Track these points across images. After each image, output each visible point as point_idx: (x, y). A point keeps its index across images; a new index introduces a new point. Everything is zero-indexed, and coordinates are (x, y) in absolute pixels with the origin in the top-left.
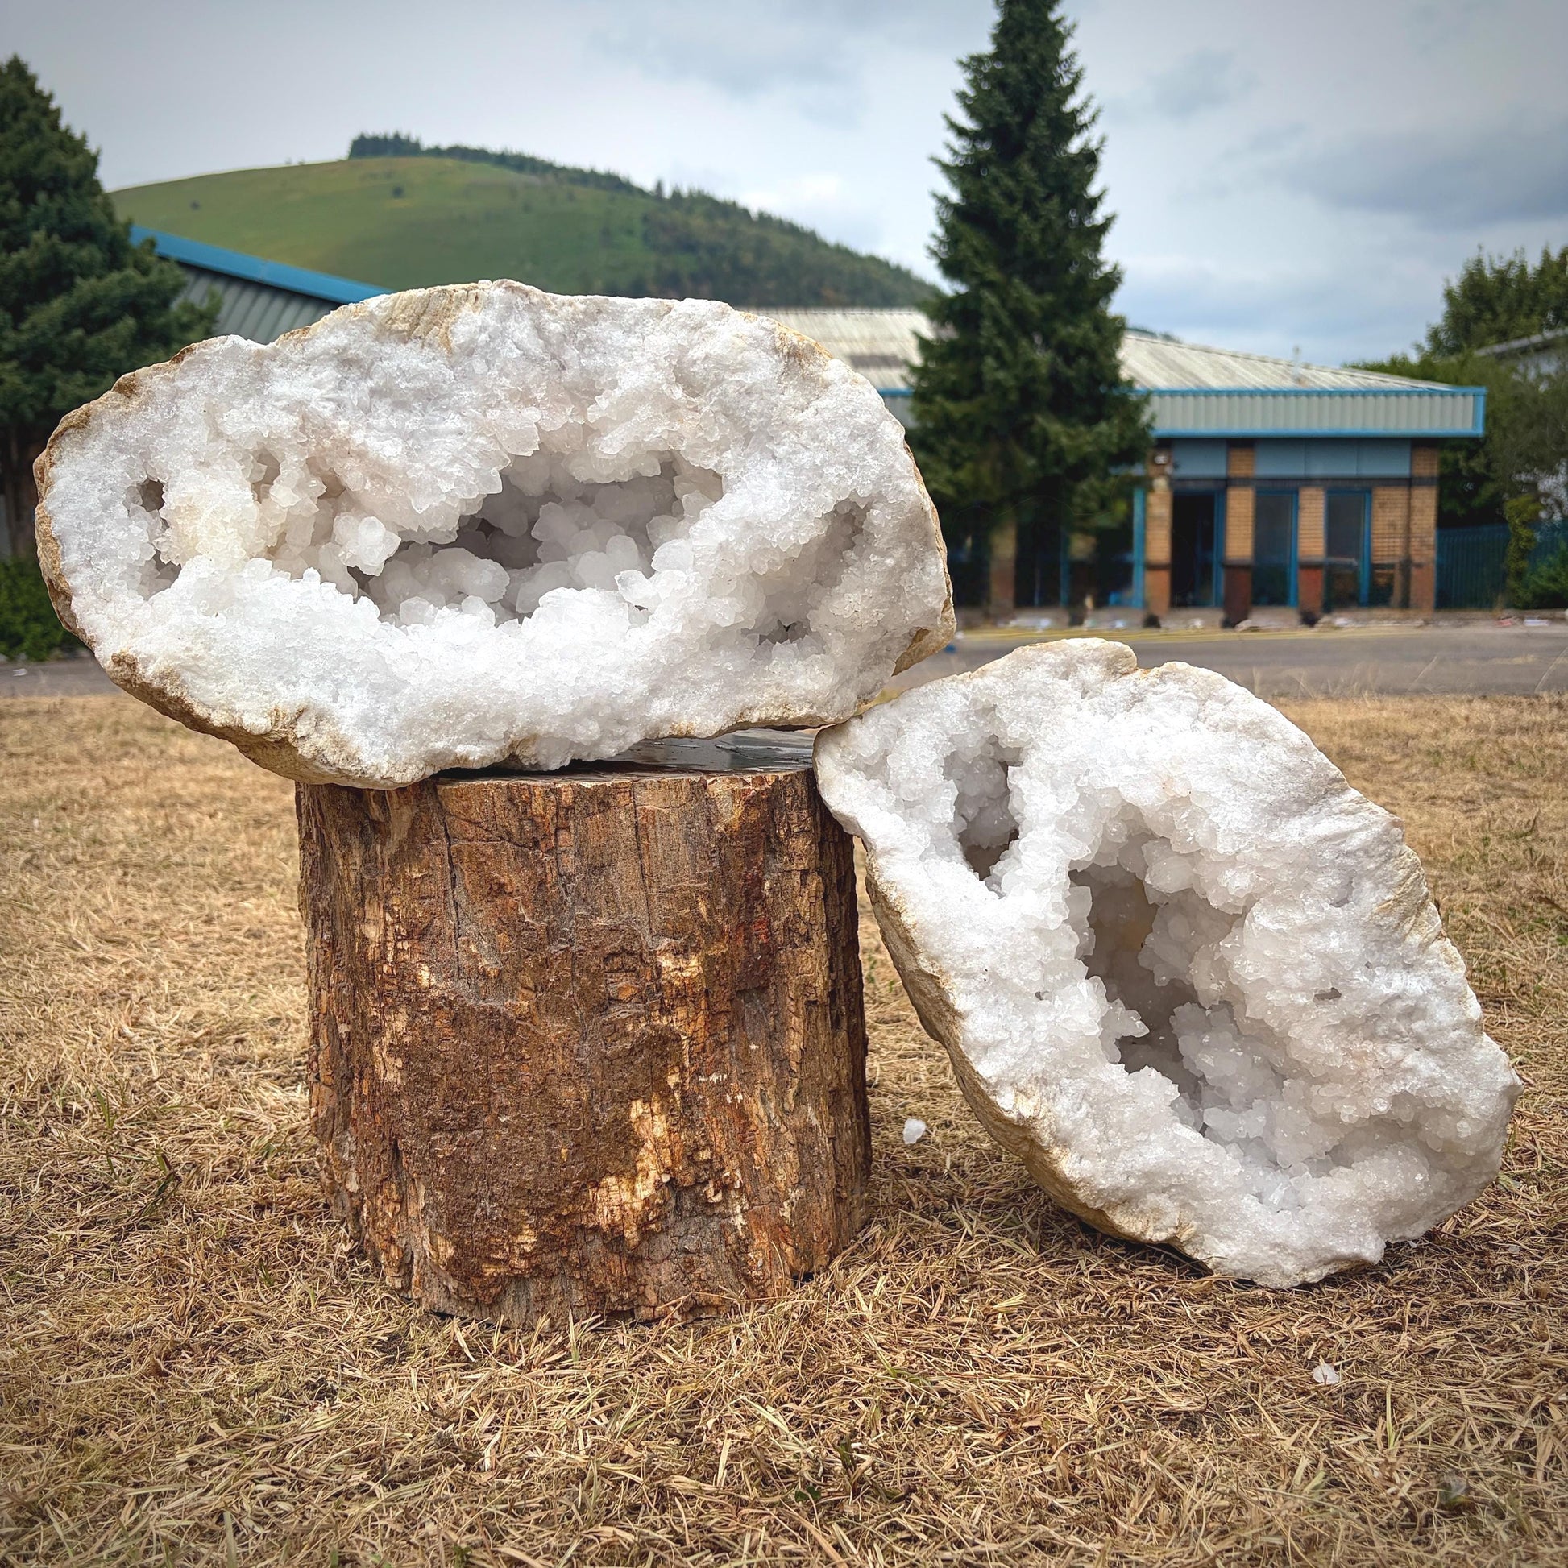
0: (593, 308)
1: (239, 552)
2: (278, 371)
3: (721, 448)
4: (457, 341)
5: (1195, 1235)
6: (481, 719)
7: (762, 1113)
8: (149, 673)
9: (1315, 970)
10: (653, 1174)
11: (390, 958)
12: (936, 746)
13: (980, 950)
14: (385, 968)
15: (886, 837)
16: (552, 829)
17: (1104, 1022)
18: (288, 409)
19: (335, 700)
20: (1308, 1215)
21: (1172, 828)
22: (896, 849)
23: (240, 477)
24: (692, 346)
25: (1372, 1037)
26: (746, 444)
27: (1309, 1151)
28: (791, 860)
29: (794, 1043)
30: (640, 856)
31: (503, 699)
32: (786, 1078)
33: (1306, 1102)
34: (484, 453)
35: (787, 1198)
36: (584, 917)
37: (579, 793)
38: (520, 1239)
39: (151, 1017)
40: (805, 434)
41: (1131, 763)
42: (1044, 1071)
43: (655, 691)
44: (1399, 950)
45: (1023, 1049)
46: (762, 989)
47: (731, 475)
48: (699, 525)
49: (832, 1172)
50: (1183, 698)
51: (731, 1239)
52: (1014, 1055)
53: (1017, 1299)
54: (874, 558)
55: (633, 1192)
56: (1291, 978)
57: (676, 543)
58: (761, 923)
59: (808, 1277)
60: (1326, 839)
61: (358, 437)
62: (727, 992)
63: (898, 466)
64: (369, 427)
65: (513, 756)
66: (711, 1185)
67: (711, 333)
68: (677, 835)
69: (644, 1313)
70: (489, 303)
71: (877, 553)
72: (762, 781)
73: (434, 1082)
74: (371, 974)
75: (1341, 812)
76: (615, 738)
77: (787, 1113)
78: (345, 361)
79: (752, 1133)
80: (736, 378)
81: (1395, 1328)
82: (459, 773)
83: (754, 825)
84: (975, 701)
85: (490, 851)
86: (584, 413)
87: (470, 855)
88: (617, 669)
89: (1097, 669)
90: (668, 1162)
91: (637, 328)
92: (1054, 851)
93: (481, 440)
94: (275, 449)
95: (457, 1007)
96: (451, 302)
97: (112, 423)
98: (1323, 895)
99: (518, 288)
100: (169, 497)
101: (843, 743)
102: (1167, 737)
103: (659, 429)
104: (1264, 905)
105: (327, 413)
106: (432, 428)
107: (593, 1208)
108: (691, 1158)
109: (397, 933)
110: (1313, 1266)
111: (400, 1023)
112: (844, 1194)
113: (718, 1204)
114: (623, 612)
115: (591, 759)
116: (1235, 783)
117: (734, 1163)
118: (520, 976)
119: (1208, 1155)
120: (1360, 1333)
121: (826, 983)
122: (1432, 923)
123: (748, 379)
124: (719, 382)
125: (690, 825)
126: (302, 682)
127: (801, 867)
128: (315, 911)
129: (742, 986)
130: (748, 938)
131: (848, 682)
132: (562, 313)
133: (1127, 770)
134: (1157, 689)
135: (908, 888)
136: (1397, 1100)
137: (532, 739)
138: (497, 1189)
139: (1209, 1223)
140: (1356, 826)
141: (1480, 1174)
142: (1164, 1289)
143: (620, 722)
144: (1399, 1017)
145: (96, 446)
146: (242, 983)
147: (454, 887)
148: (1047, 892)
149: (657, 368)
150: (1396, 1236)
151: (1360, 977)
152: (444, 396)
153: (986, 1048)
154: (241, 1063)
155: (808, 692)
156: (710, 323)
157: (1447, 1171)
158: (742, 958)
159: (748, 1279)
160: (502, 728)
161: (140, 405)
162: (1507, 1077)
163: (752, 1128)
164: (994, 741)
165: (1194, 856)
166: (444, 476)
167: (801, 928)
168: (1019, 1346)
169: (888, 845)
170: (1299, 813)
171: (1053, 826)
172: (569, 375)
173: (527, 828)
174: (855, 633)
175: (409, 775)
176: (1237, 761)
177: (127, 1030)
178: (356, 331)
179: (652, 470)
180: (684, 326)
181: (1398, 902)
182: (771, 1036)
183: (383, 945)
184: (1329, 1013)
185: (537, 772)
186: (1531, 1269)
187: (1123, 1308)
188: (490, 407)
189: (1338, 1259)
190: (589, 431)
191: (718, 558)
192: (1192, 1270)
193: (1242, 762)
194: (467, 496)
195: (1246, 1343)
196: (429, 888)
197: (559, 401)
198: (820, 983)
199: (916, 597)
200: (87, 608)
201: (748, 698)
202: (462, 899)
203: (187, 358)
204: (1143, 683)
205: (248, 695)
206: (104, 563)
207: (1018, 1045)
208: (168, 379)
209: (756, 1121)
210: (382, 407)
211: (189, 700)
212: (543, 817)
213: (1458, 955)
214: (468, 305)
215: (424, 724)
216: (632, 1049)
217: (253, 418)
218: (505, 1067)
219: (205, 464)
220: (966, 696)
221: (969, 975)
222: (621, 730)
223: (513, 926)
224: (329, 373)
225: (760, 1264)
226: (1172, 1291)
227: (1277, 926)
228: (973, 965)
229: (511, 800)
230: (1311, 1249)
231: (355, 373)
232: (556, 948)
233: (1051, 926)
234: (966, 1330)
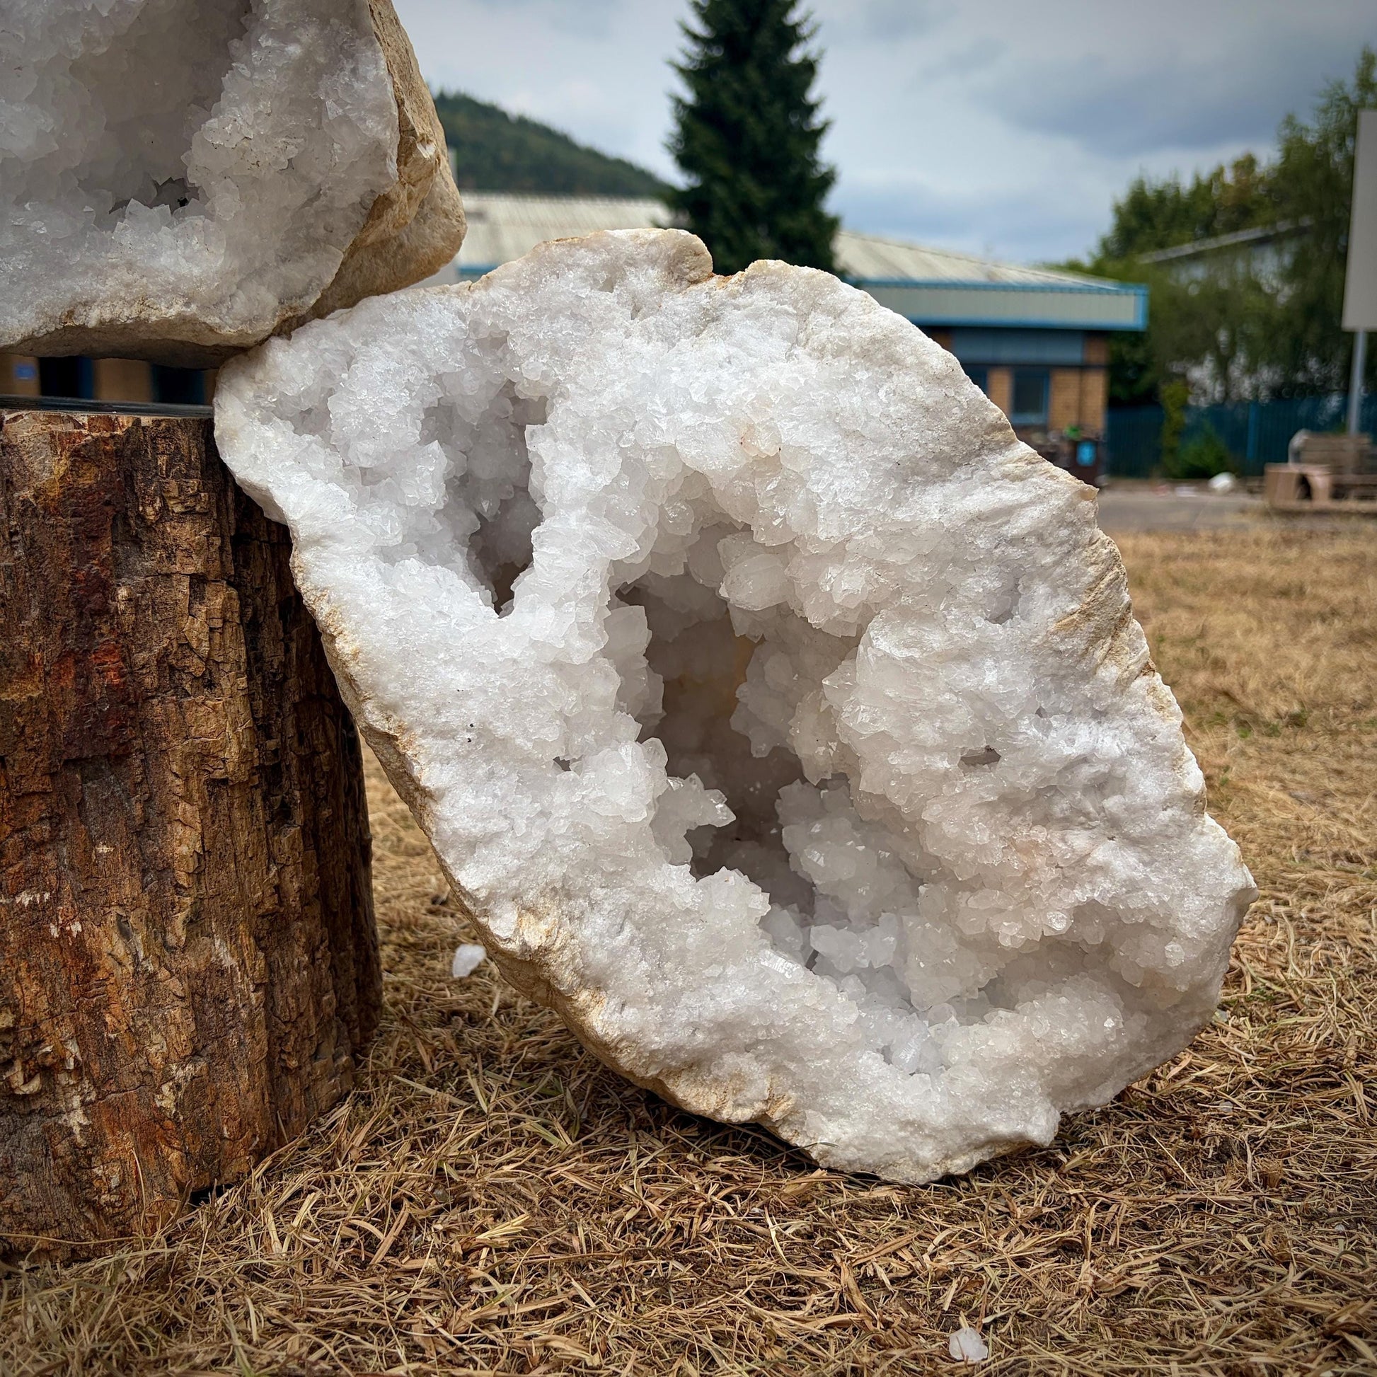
5: (793, 1111)
7: (120, 950)
9: (961, 719)
12: (408, 386)
13: (461, 695)
15: (313, 517)
17: (662, 806)
20: (952, 1080)
21: (753, 507)
22: (331, 537)
25: (1046, 820)
27: (955, 987)
28: (171, 557)
29: (184, 843)
32: (170, 895)
33: (949, 917)
35: (167, 1077)
41: (697, 408)
42: (565, 878)
44: (1087, 689)
45: (531, 845)
46: (119, 759)
49: (262, 1033)
50: (777, 313)
51: (62, 1148)
52: (518, 855)
53: (515, 1224)
54: (266, 42)
56: (926, 731)
58: (109, 653)
60: (979, 518)
62: (42, 762)
66: (18, 1066)
71: (273, 34)
72: (112, 425)
75: (1005, 476)
77: (172, 949)
79: (101, 983)
81: (1070, 1249)
83: (89, 492)
84: (475, 326)
89: (653, 273)
92: (583, 546)
98: (975, 604)
101: (259, 375)
102: (751, 370)
104: (887, 620)
110: (961, 1151)
112: (293, 1063)
113: (38, 1094)
116: (847, 434)
117: (66, 1030)
119: (810, 996)
120: (1021, 1262)
121: (244, 754)
122: (1135, 650)
127: (190, 570)
129: (74, 753)
130: (84, 676)
131: (259, 273)
133: (687, 418)
134: (740, 301)
135: (347, 597)
136: (1081, 913)
139: (813, 1094)
140: (1025, 498)
141: (1192, 1014)
142: (744, 1195)
144: (1086, 790)
148: (570, 607)
150: (1074, 1103)
151: (1028, 729)
153: (472, 845)
155: (180, 278)
157: (1148, 1012)
158: (71, 707)
159: (98, 1210)
162: (1241, 877)
163: (101, 975)
164: (509, 389)
165: (785, 551)
167: (196, 666)
168: (493, 1311)
169: (317, 528)
170: (941, 479)
171: (584, 510)
176: (851, 400)
181: (1086, 615)
182: (141, 831)
184: (983, 785)
186: (1253, 1139)
187: (679, 1229)
189: (994, 1141)
192: (790, 1159)
193: (856, 400)
195: (853, 1286)
198: (233, 753)
199: (344, 120)
201: (82, 285)
204: (720, 293)
207: (524, 838)
209: (109, 963)
213: (1172, 697)
220: (461, 316)
221: (445, 733)
225: (114, 1183)
226: (756, 1198)
227: (906, 653)
228: (449, 717)
230: (959, 1128)
233: (577, 660)
234: (418, 1283)
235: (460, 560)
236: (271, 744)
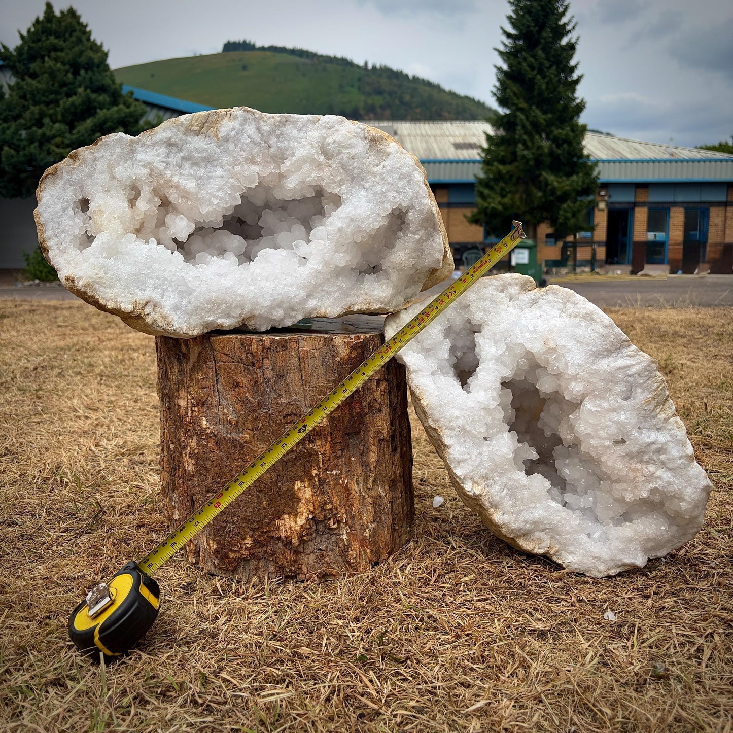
0: (284, 120)
1: (120, 230)
2: (140, 149)
3: (340, 184)
4: (221, 135)
5: (557, 552)
6: (229, 307)
7: (356, 489)
8: (80, 284)
9: (614, 429)
10: (305, 514)
11: (189, 415)
12: (440, 323)
13: (457, 417)
14: (187, 419)
15: (415, 364)
16: (261, 358)
17: (516, 452)
18: (144, 166)
19: (162, 298)
20: (610, 544)
21: (548, 362)
22: (420, 370)
23: (123, 197)
24: (328, 137)
25: (641, 462)
26: (352, 182)
27: (612, 514)
29: (373, 458)
30: (301, 371)
31: (239, 299)
32: (368, 473)
33: (610, 491)
34: (233, 186)
35: (368, 527)
36: (275, 398)
37: (273, 341)
38: (245, 541)
39: (104, 442)
40: (378, 177)
41: (530, 332)
42: (486, 473)
43: (309, 296)
44: (654, 421)
45: (477, 463)
46: (358, 433)
47: (345, 196)
48: (329, 220)
49: (390, 517)
50: (556, 302)
51: (341, 545)
52: (472, 466)
53: (471, 577)
54: (410, 235)
55: (296, 522)
56: (602, 433)
57: (321, 228)
58: (357, 403)
59: (377, 564)
60: (620, 368)
61: (176, 179)
62: (341, 434)
63: (421, 192)
64: (181, 174)
65: (244, 324)
66: (332, 520)
67: (337, 131)
68: (318, 362)
69: (301, 577)
70: (236, 117)
71: (411, 233)
72: (359, 338)
73: (208, 470)
74: (182, 421)
75: (628, 356)
76: (291, 317)
77: (369, 489)
78: (170, 144)
79: (352, 498)
80: (347, 151)
81: (647, 597)
82: (219, 332)
83: (354, 358)
84: (460, 302)
85: (233, 367)
86: (279, 168)
87: (224, 369)
88: (292, 286)
89: (517, 288)
90: (312, 509)
91: (304, 129)
92: (493, 372)
93: (232, 180)
94: (139, 184)
95: (218, 437)
96: (218, 117)
97: (67, 172)
98: (618, 395)
99: (249, 111)
100: (92, 206)
101: (397, 321)
102: (548, 320)
103: (313, 175)
104: (590, 399)
105: (162, 168)
106: (210, 175)
107: (278, 528)
108: (322, 508)
109: (192, 404)
110: (613, 568)
111: (193, 443)
112: (397, 528)
113: (336, 529)
114: (296, 260)
115: (280, 327)
116: (578, 342)
117: (343, 511)
118: (246, 424)
119: (564, 515)
120: (630, 599)
121: (388, 431)
122: (671, 409)
123: (353, 152)
124: (340, 153)
125: (324, 358)
126: (148, 289)
127: (377, 378)
128: (163, 394)
129: (348, 431)
130: (351, 409)
131: (400, 293)
132: (269, 122)
133: (527, 335)
134: (544, 297)
135: (425, 388)
136: (653, 491)
137: (252, 317)
138: (235, 519)
139: (564, 546)
140: (634, 363)
141: (693, 527)
142: (541, 576)
143: (293, 310)
144: (654, 452)
145: (60, 183)
146: (147, 429)
147: (217, 383)
148: (490, 392)
149: (312, 147)
150: (653, 555)
151: (635, 433)
152: (215, 160)
153: (459, 462)
154: (141, 464)
155: (380, 297)
156: (336, 126)
157: (677, 526)
158: (348, 418)
159: (349, 564)
160: (238, 312)
161: (79, 164)
162: (705, 481)
163: (352, 495)
164: (469, 321)
165: (558, 376)
166: (216, 197)
167: (377, 406)
168: (468, 598)
169: (416, 368)
170: (608, 356)
171: (494, 361)
172: (272, 150)
173: (250, 357)
174: (402, 270)
175: (196, 332)
176: (579, 332)
177: (93, 448)
178: (175, 130)
179: (311, 194)
180: (325, 127)
181: (654, 398)
182: (362, 454)
183: (186, 409)
184: (620, 450)
185: (255, 332)
186: (718, 573)
187: (521, 584)
188: (236, 165)
189: (624, 565)
190: (282, 176)
191: (338, 235)
192: (556, 568)
193: (581, 331)
194: (225, 206)
195: (576, 601)
196: (206, 383)
197: (268, 162)
198: (385, 431)
199: (430, 253)
200: (55, 255)
201: (352, 300)
202: (221, 389)
203: (100, 143)
204: (538, 295)
205: (123, 295)
206: (63, 236)
207: (474, 461)
208: (91, 152)
209: (354, 492)
210: (187, 165)
211: (97, 297)
212: (256, 352)
213: (683, 424)
214: (226, 118)
215: (203, 309)
216: (296, 458)
217: (129, 170)
218: (239, 464)
219: (108, 191)
221: (452, 429)
222: (293, 314)
223: (243, 401)
224: (163, 150)
225: (354, 557)
226: (545, 577)
227: (596, 409)
228: (453, 424)
229: (242, 344)
230: (612, 560)
231: (174, 150)
232: (262, 411)
233: (491, 407)
234: (445, 590)
235: (452, 373)
236: (393, 428)
